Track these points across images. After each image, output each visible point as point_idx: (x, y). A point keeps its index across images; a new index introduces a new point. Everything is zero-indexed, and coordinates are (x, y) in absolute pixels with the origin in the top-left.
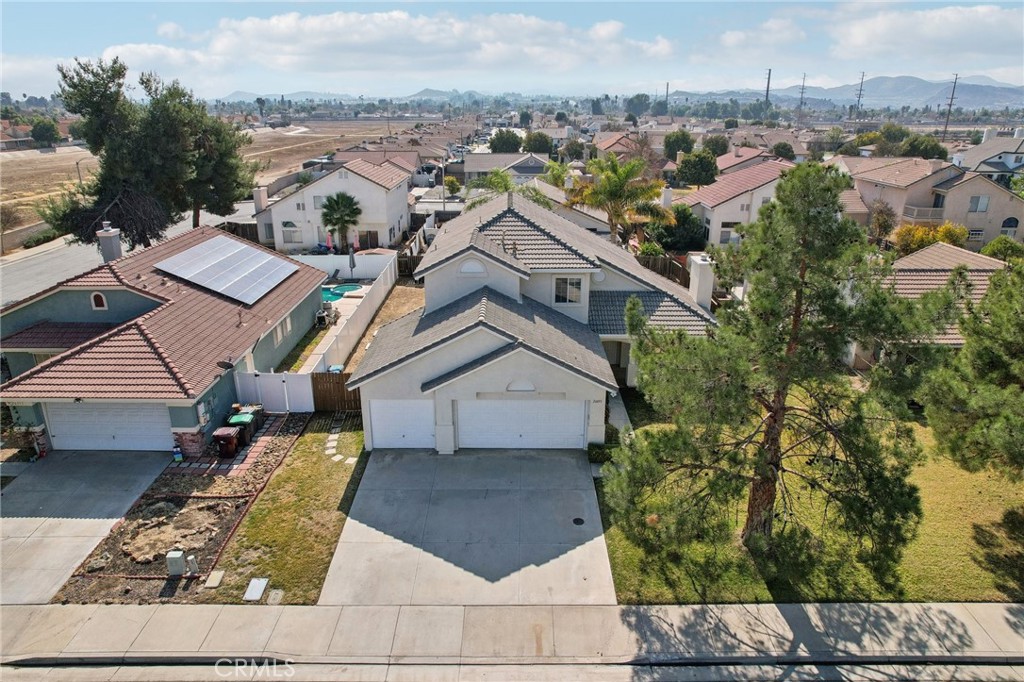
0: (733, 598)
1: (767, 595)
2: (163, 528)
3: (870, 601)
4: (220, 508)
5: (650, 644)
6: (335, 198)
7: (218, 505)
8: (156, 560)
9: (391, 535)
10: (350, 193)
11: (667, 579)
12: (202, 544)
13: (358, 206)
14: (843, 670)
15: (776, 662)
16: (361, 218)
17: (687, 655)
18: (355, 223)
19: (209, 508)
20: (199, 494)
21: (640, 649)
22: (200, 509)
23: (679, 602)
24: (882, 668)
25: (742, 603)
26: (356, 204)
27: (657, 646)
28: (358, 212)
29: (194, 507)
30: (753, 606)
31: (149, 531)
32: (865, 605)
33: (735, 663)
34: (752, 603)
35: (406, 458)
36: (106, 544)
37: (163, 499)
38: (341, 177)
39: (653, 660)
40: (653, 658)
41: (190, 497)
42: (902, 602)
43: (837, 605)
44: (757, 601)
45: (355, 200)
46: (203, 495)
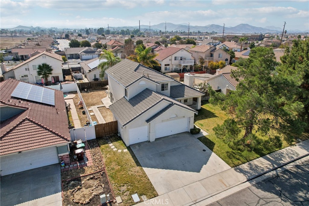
0: (253, 159)
1: (259, 156)
2: (81, 190)
3: (276, 151)
4: (96, 177)
5: (248, 175)
6: (42, 65)
7: (94, 176)
8: (91, 201)
9: (160, 169)
10: (48, 64)
11: (237, 159)
12: (102, 191)
13: (51, 68)
14: (284, 167)
15: (273, 170)
16: (52, 72)
17: (257, 175)
18: (51, 74)
19: (92, 178)
20: (83, 175)
21: (246, 177)
22: (88, 180)
23: (244, 163)
24: (290, 164)
25: (255, 159)
26: (50, 67)
27: (249, 175)
28: (52, 70)
29: (85, 180)
30: (258, 159)
31: (77, 193)
32: (276, 152)
33: (266, 173)
34: (257, 158)
35: (142, 145)
36: (65, 202)
37: (71, 180)
38: (43, 58)
39: (251, 179)
40: (251, 178)
41: (81, 177)
42: (281, 149)
43: (272, 154)
44: (258, 158)
45: (50, 66)
46: (85, 175)
